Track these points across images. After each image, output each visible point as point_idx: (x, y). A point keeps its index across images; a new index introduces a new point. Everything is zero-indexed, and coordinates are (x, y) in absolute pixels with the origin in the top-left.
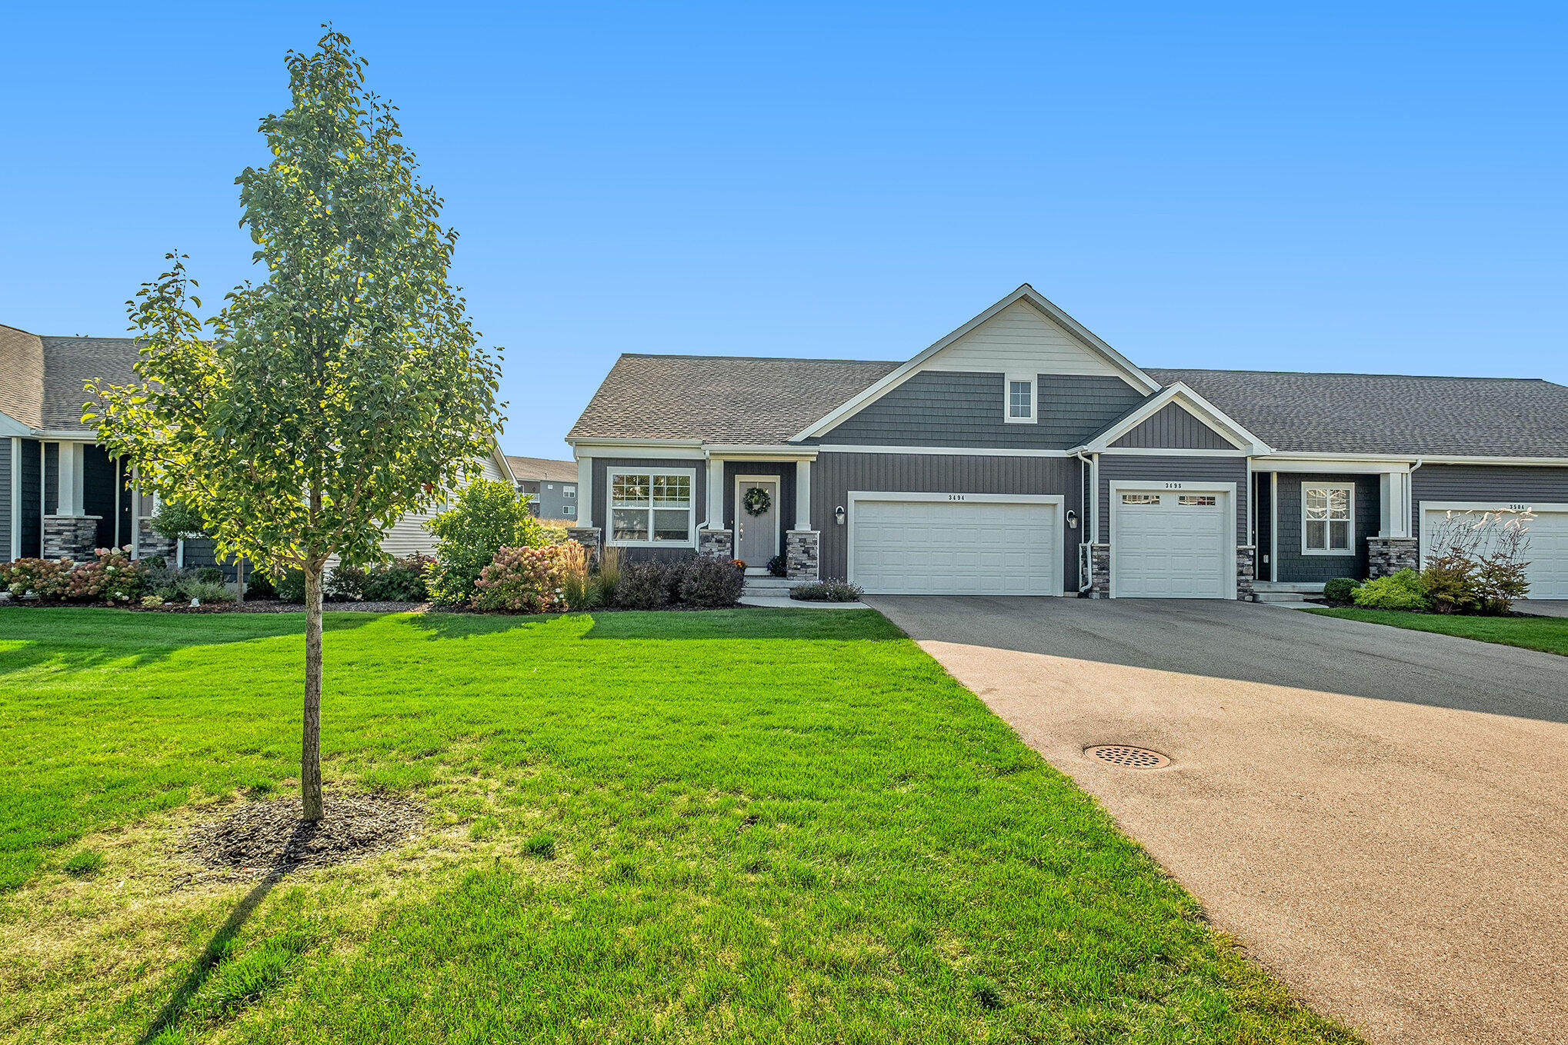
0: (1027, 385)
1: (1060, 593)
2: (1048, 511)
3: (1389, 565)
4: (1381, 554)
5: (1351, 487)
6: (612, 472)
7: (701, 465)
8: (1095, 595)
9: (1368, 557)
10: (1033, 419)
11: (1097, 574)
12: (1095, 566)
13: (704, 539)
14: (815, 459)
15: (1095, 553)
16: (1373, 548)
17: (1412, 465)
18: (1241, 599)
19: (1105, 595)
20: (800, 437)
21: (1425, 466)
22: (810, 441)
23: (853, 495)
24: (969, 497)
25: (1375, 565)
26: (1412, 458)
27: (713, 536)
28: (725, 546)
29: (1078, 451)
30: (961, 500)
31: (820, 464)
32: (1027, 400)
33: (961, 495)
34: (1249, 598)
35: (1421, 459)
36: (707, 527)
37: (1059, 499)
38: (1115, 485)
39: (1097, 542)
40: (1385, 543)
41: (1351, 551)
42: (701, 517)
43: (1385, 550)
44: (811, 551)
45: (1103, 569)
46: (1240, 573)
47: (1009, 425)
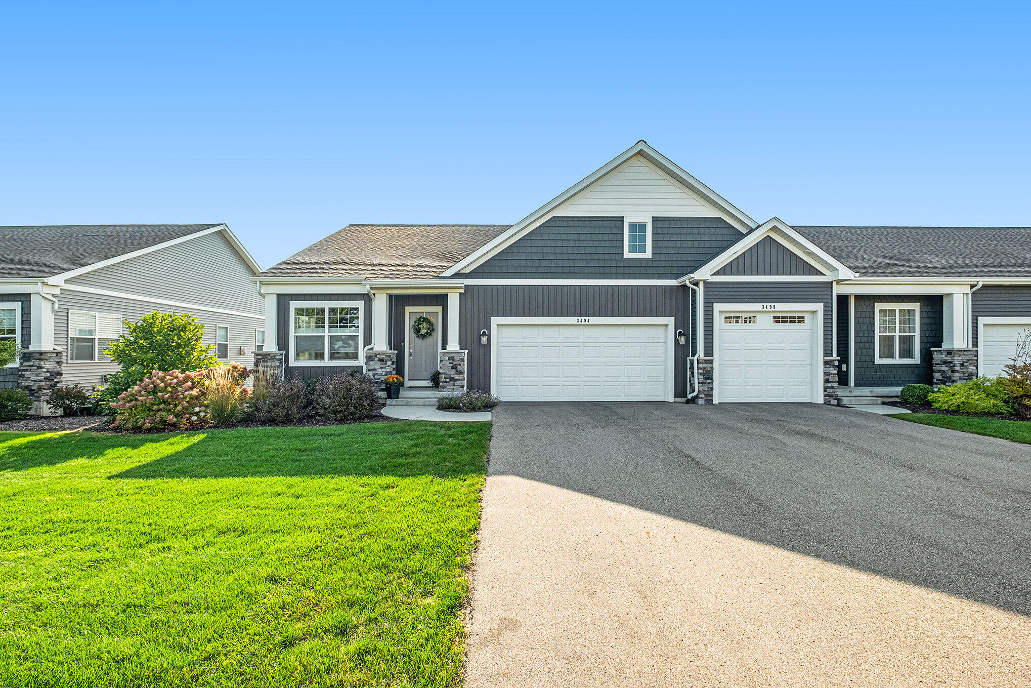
0: (643, 227)
1: (671, 399)
2: (662, 329)
3: (953, 372)
4: (945, 362)
5: (916, 307)
6: (294, 305)
7: (367, 299)
8: (701, 402)
9: (932, 365)
10: (648, 254)
11: (703, 383)
12: (701, 377)
13: (369, 358)
14: (462, 291)
15: (701, 366)
16: (937, 358)
17: (972, 286)
18: (827, 403)
19: (709, 401)
20: (448, 273)
21: (985, 287)
22: (458, 275)
23: (495, 321)
24: (594, 320)
25: (939, 371)
26: (973, 280)
27: (376, 356)
28: (386, 364)
29: (686, 280)
30: (587, 323)
31: (467, 294)
32: (643, 238)
33: (587, 318)
34: (834, 402)
35: (982, 281)
36: (372, 349)
37: (670, 321)
38: (718, 307)
39: (702, 356)
40: (949, 353)
41: (917, 360)
42: (368, 340)
43: (949, 359)
44: (459, 367)
45: (707, 379)
46: (827, 381)
47: (628, 259)
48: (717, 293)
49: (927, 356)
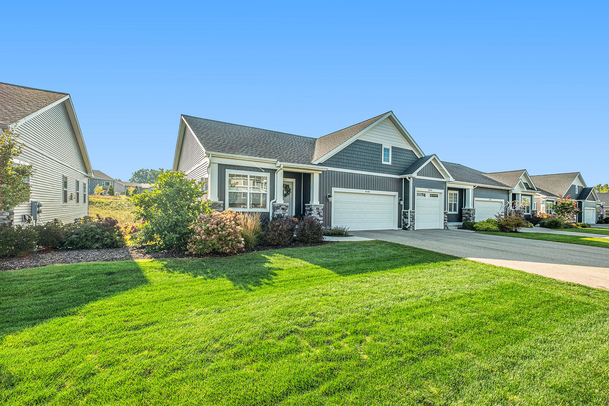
0: (388, 150)
1: (397, 229)
2: (392, 197)
3: (470, 217)
4: (467, 213)
5: (457, 192)
6: (228, 172)
7: (273, 172)
8: (411, 229)
9: (462, 214)
10: (390, 163)
11: (412, 221)
12: (411, 219)
13: (275, 208)
14: (321, 172)
15: (411, 214)
16: (464, 211)
17: (474, 186)
18: (445, 229)
19: (414, 229)
20: (316, 163)
21: (478, 187)
22: (320, 164)
23: (334, 189)
24: (372, 192)
25: (465, 217)
26: (474, 184)
27: (280, 206)
28: (286, 211)
29: (407, 176)
30: (369, 193)
31: (323, 176)
32: (388, 156)
33: (369, 191)
34: (446, 228)
35: (477, 185)
36: (275, 202)
37: (396, 194)
38: (417, 189)
39: (412, 210)
40: (469, 210)
41: (457, 213)
42: (272, 197)
43: (468, 212)
44: (321, 213)
45: (413, 219)
46: (445, 220)
47: (383, 164)
48: (419, 183)
49: (460, 211)
